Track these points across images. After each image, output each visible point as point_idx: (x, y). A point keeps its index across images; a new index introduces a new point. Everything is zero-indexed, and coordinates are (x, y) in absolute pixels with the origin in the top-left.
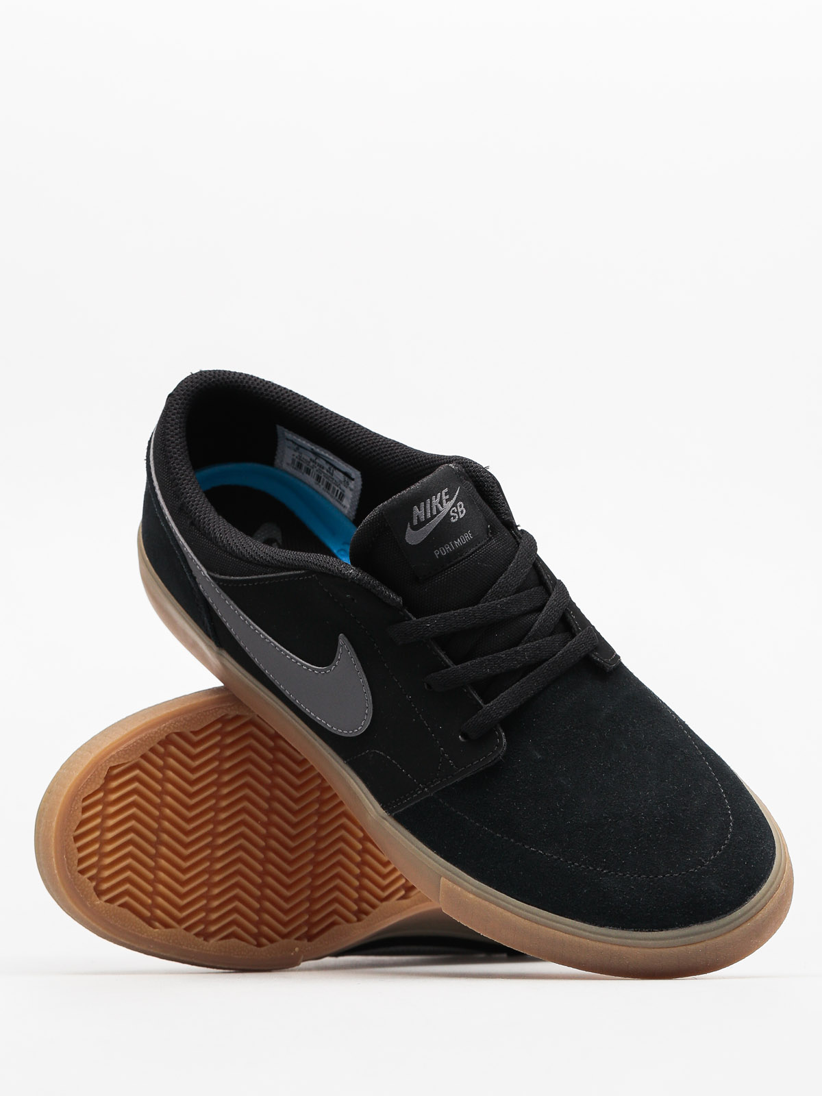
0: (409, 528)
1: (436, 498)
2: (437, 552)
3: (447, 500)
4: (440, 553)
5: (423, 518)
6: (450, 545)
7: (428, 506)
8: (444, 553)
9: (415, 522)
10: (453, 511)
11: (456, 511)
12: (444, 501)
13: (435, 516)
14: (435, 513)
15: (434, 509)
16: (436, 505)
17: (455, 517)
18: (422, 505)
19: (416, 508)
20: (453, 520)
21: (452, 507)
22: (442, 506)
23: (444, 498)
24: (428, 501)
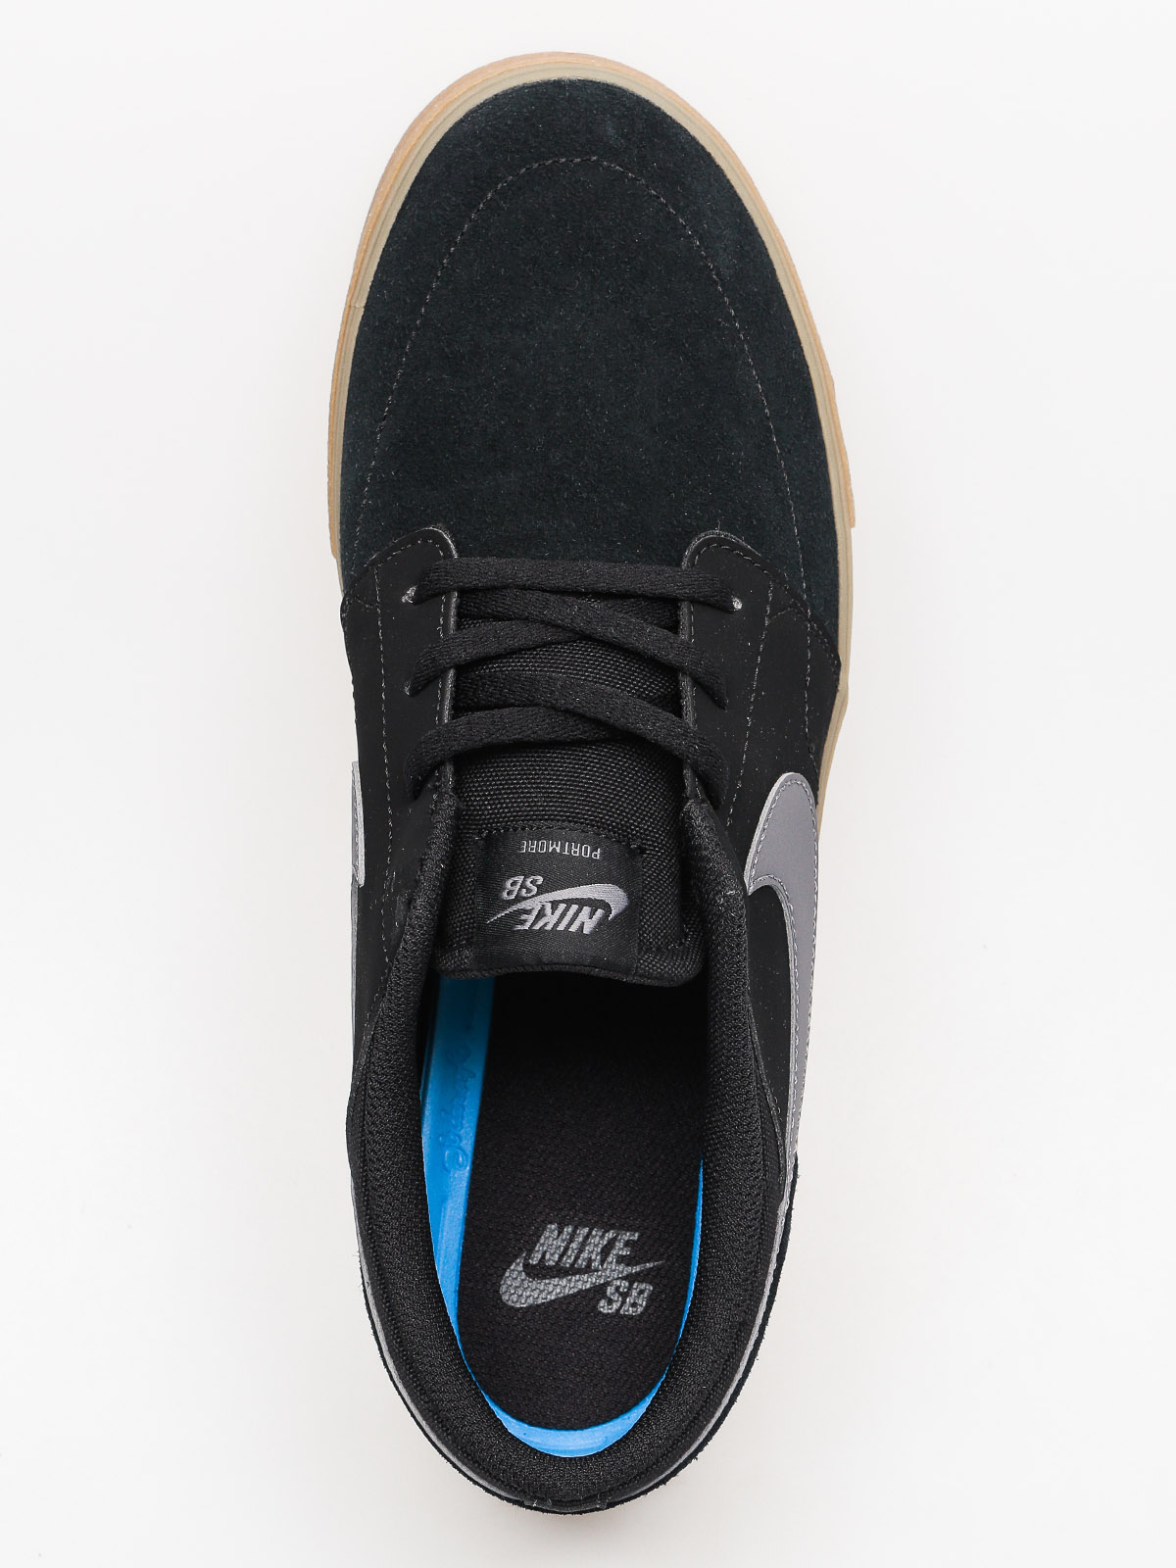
0: (614, 912)
1: (545, 925)
2: (596, 855)
3: (529, 912)
4: (592, 851)
5: (586, 910)
6: (569, 852)
7: (566, 922)
8: (587, 848)
9: (599, 913)
10: (529, 890)
11: (524, 891)
12: (535, 913)
13: (564, 901)
14: (562, 906)
15: (558, 912)
16: (552, 914)
17: (531, 882)
18: (573, 929)
19: (586, 931)
20: (540, 880)
21: (525, 899)
22: (543, 908)
23: (531, 918)
24: (561, 927)
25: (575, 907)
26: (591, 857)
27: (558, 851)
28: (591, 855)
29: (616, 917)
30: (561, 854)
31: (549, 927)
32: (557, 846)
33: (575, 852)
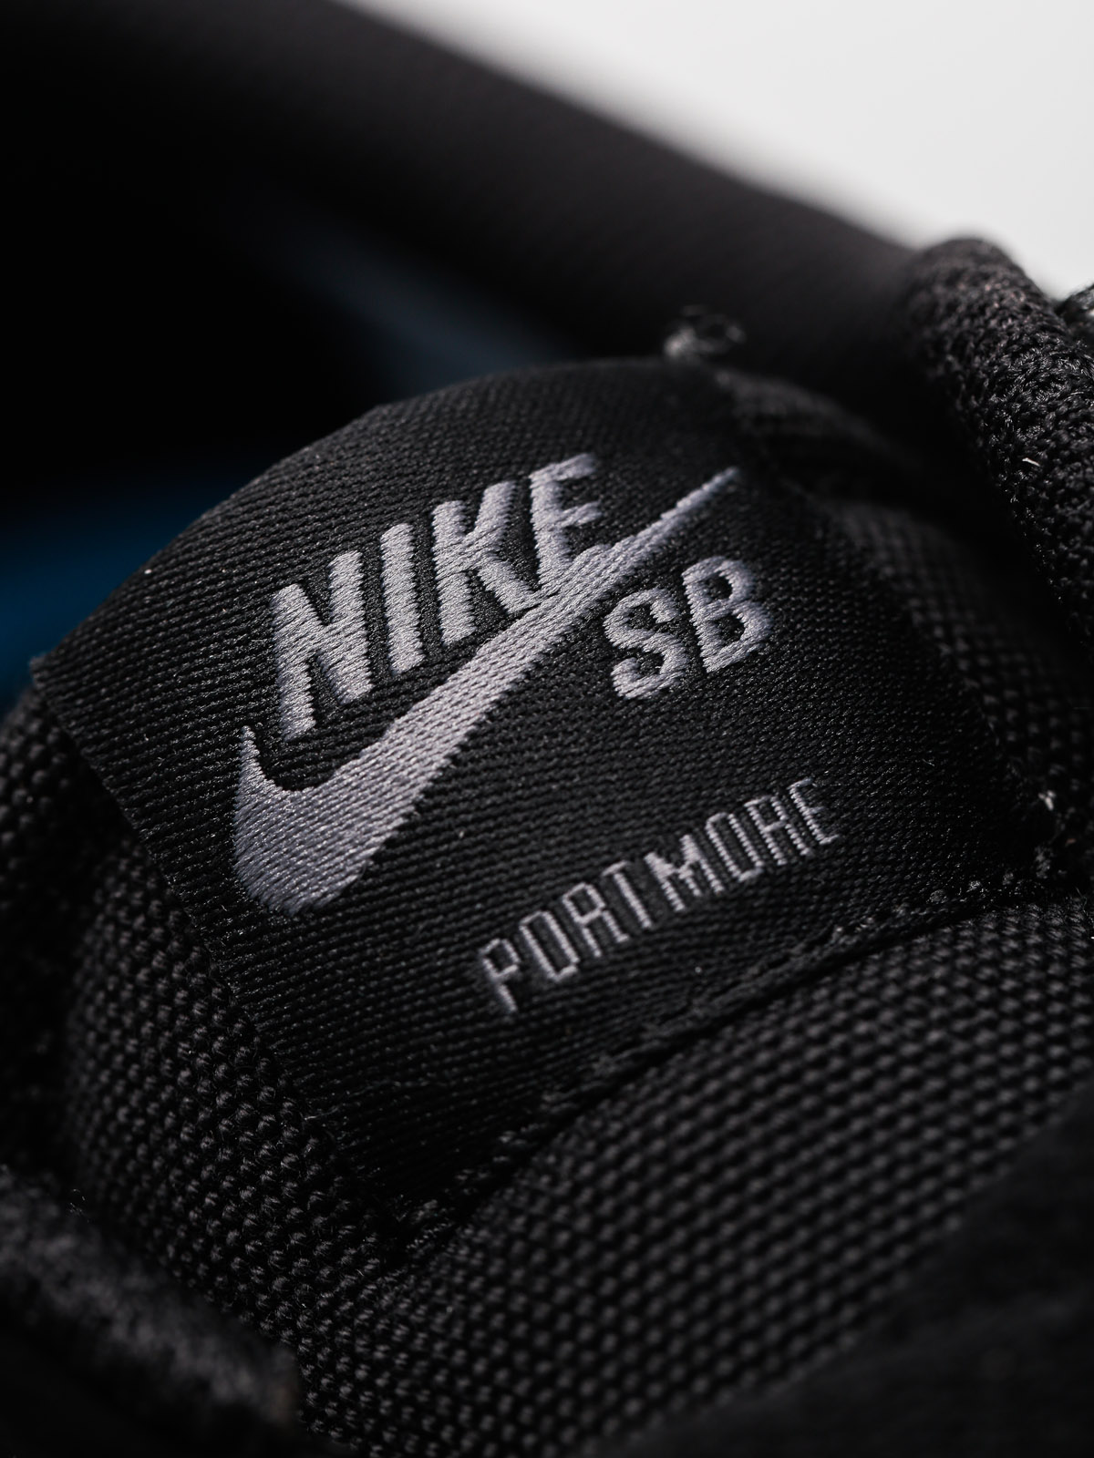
0: (253, 774)
1: (469, 521)
2: (499, 959)
3: (577, 540)
4: (528, 964)
5: (354, 683)
6: (608, 889)
7: (398, 577)
8: (558, 962)
9: (299, 716)
10: (641, 619)
11: (662, 612)
12: (548, 547)
13: (466, 650)
14: (456, 626)
15: (454, 596)
16: (472, 576)
17: (658, 659)
18: (346, 568)
19: (291, 598)
20: (626, 682)
21: (632, 583)
22: (528, 571)
23: (545, 517)
24: (396, 541)
25: (406, 654)
26: (513, 936)
27: (652, 858)
28: (520, 947)
29: (234, 770)
30: (635, 854)
31: (445, 516)
32: (674, 879)
33: (583, 904)
